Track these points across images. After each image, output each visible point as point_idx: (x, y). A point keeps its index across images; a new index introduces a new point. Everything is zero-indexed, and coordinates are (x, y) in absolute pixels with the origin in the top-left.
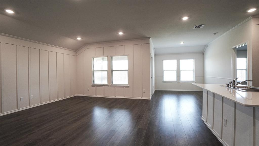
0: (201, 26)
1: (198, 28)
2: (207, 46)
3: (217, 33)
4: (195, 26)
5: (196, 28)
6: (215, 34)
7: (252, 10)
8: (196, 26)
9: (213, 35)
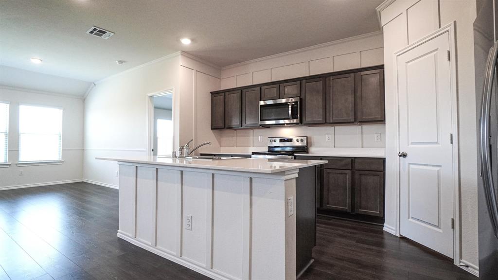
0: (104, 33)
1: (95, 34)
2: (95, 85)
3: (124, 62)
4: (94, 28)
5: (91, 32)
6: (120, 62)
7: (186, 42)
8: (95, 30)
9: (118, 63)
